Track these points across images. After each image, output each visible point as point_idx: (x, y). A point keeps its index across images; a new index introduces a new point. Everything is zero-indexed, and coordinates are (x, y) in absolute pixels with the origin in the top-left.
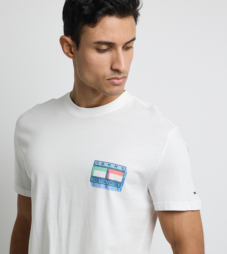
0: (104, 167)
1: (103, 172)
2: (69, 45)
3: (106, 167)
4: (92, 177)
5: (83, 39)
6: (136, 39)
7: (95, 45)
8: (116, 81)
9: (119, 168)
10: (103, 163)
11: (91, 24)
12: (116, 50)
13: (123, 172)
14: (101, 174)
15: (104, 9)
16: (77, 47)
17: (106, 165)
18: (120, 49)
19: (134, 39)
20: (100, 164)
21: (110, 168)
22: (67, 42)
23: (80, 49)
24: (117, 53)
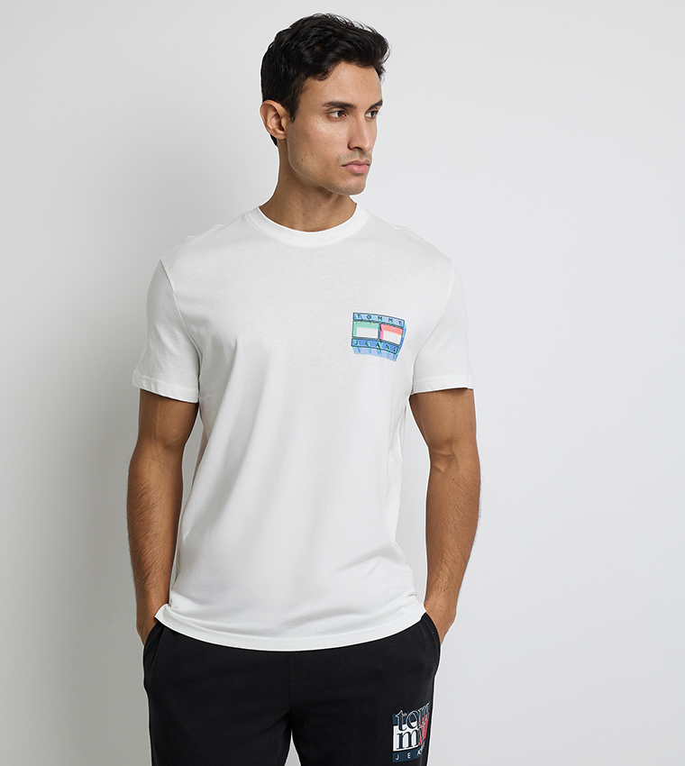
0: (373, 321)
1: (372, 329)
2: (277, 116)
3: (377, 322)
4: (354, 338)
5: (305, 101)
6: (383, 104)
7: (326, 108)
8: (355, 168)
9: (396, 323)
10: (369, 316)
11: (319, 75)
12: (356, 117)
13: (401, 328)
14: (370, 332)
15: (338, 50)
16: (291, 117)
17: (376, 319)
18: (361, 116)
19: (380, 103)
20: (364, 317)
21: (382, 323)
22: (275, 110)
23: (298, 119)
24: (358, 123)
